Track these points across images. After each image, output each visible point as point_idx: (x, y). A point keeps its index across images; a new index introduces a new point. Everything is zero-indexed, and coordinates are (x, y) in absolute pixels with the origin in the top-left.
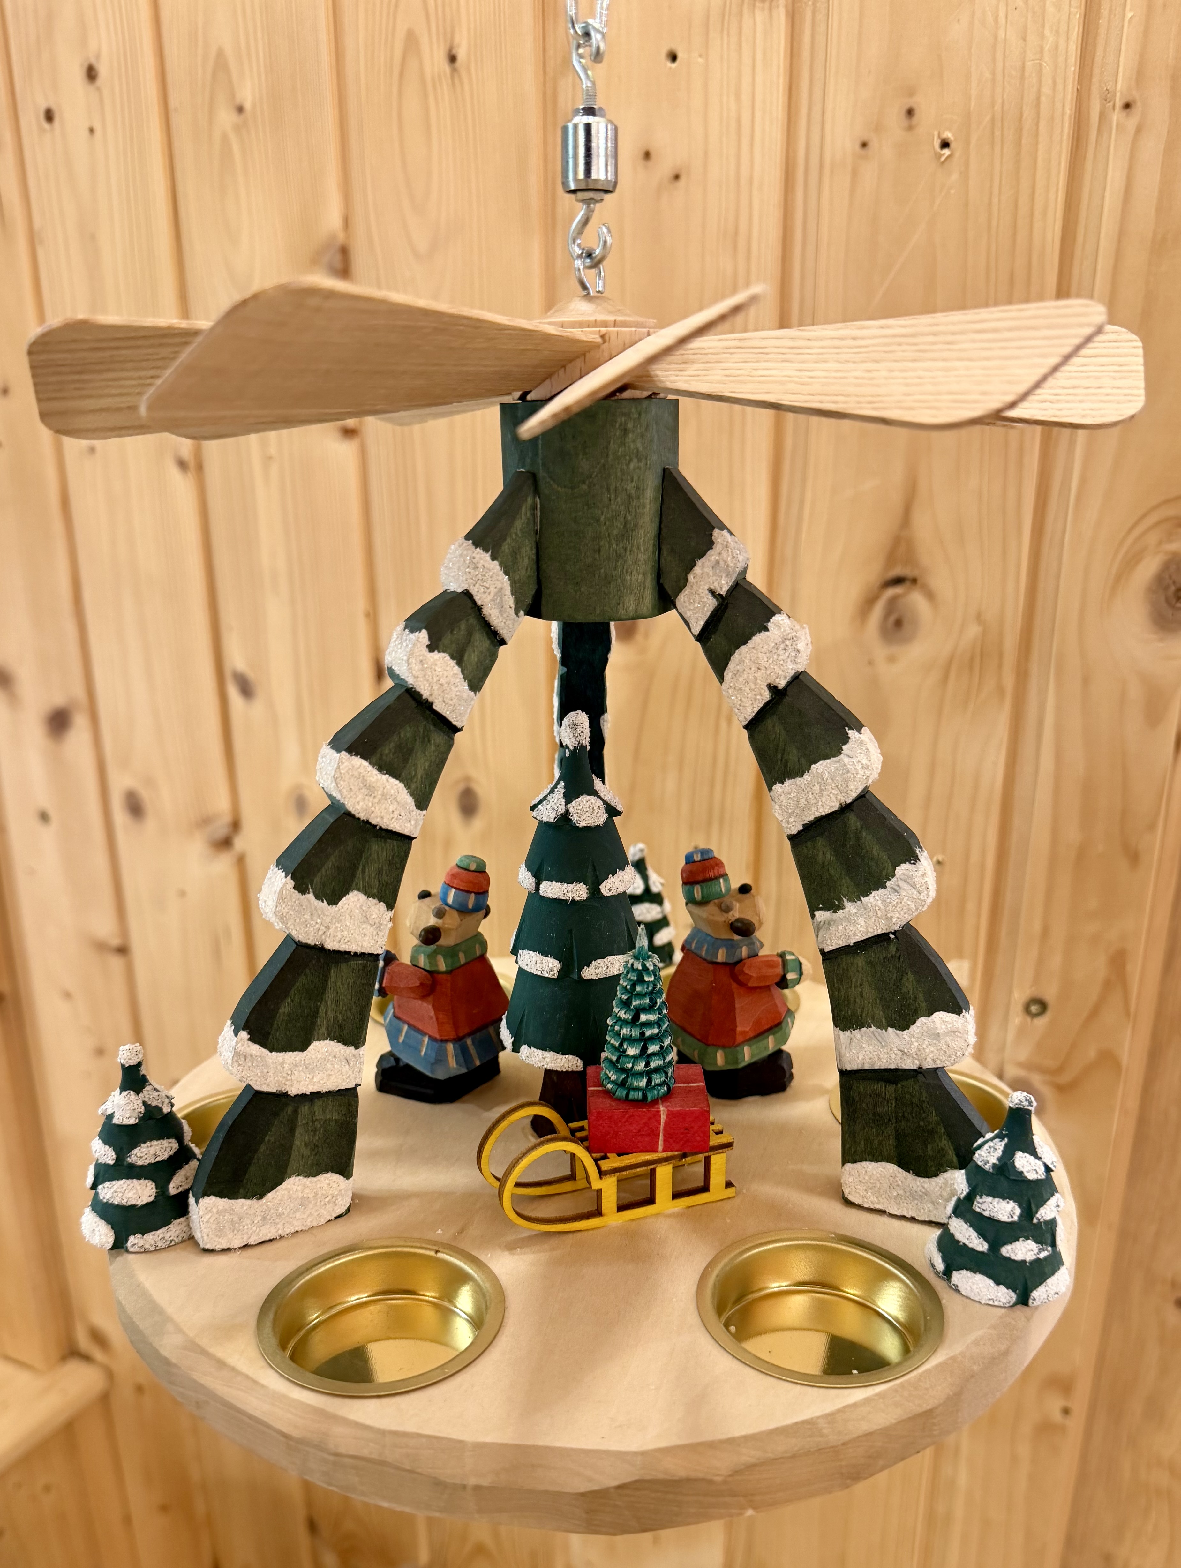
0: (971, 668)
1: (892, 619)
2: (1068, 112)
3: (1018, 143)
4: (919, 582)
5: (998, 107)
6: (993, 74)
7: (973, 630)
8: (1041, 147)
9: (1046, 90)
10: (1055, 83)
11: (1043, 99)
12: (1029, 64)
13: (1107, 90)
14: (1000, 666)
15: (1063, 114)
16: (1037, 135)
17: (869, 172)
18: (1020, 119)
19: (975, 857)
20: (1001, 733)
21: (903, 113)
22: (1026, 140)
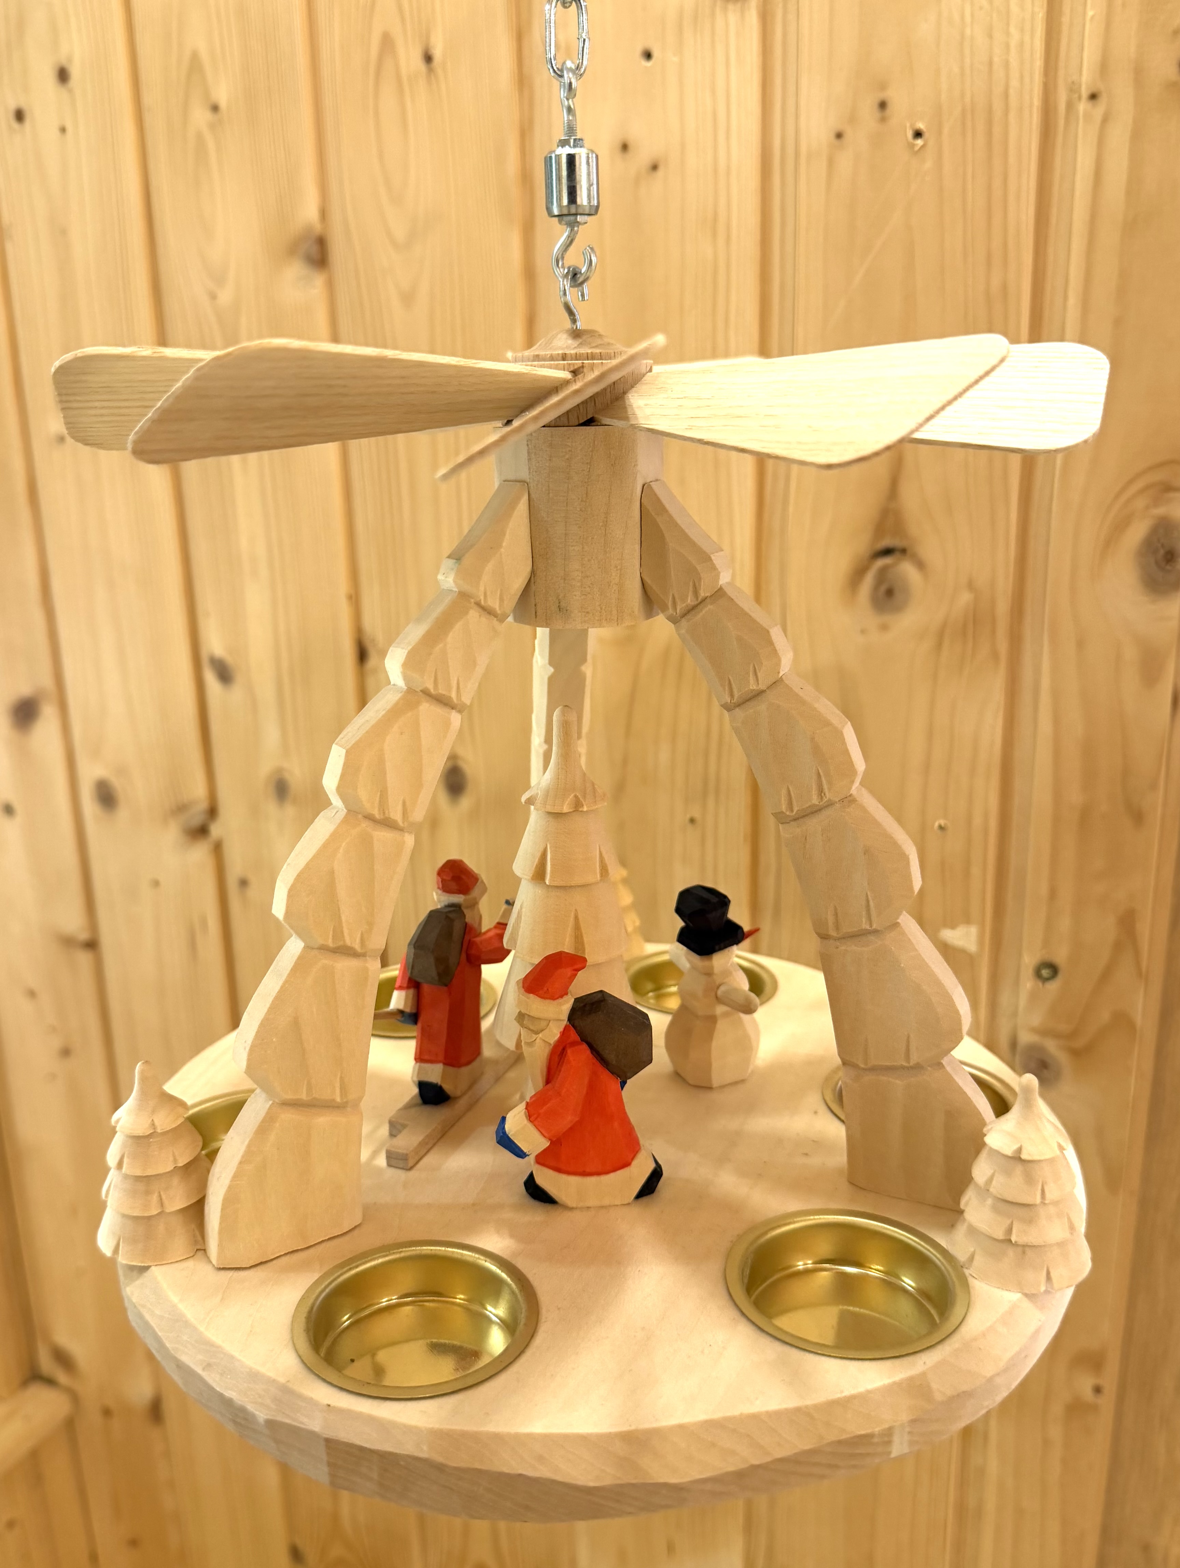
0: (965, 634)
1: (883, 588)
2: (1037, 102)
3: (989, 133)
4: (908, 552)
5: (968, 99)
7: (965, 598)
8: (1012, 136)
9: (1014, 83)
10: (1022, 77)
11: (1012, 92)
12: (996, 59)
13: (1073, 82)
14: (993, 632)
15: (1031, 105)
16: (1007, 125)
17: (845, 162)
18: (990, 111)
19: (977, 821)
20: (998, 696)
21: (876, 106)
22: (997, 130)
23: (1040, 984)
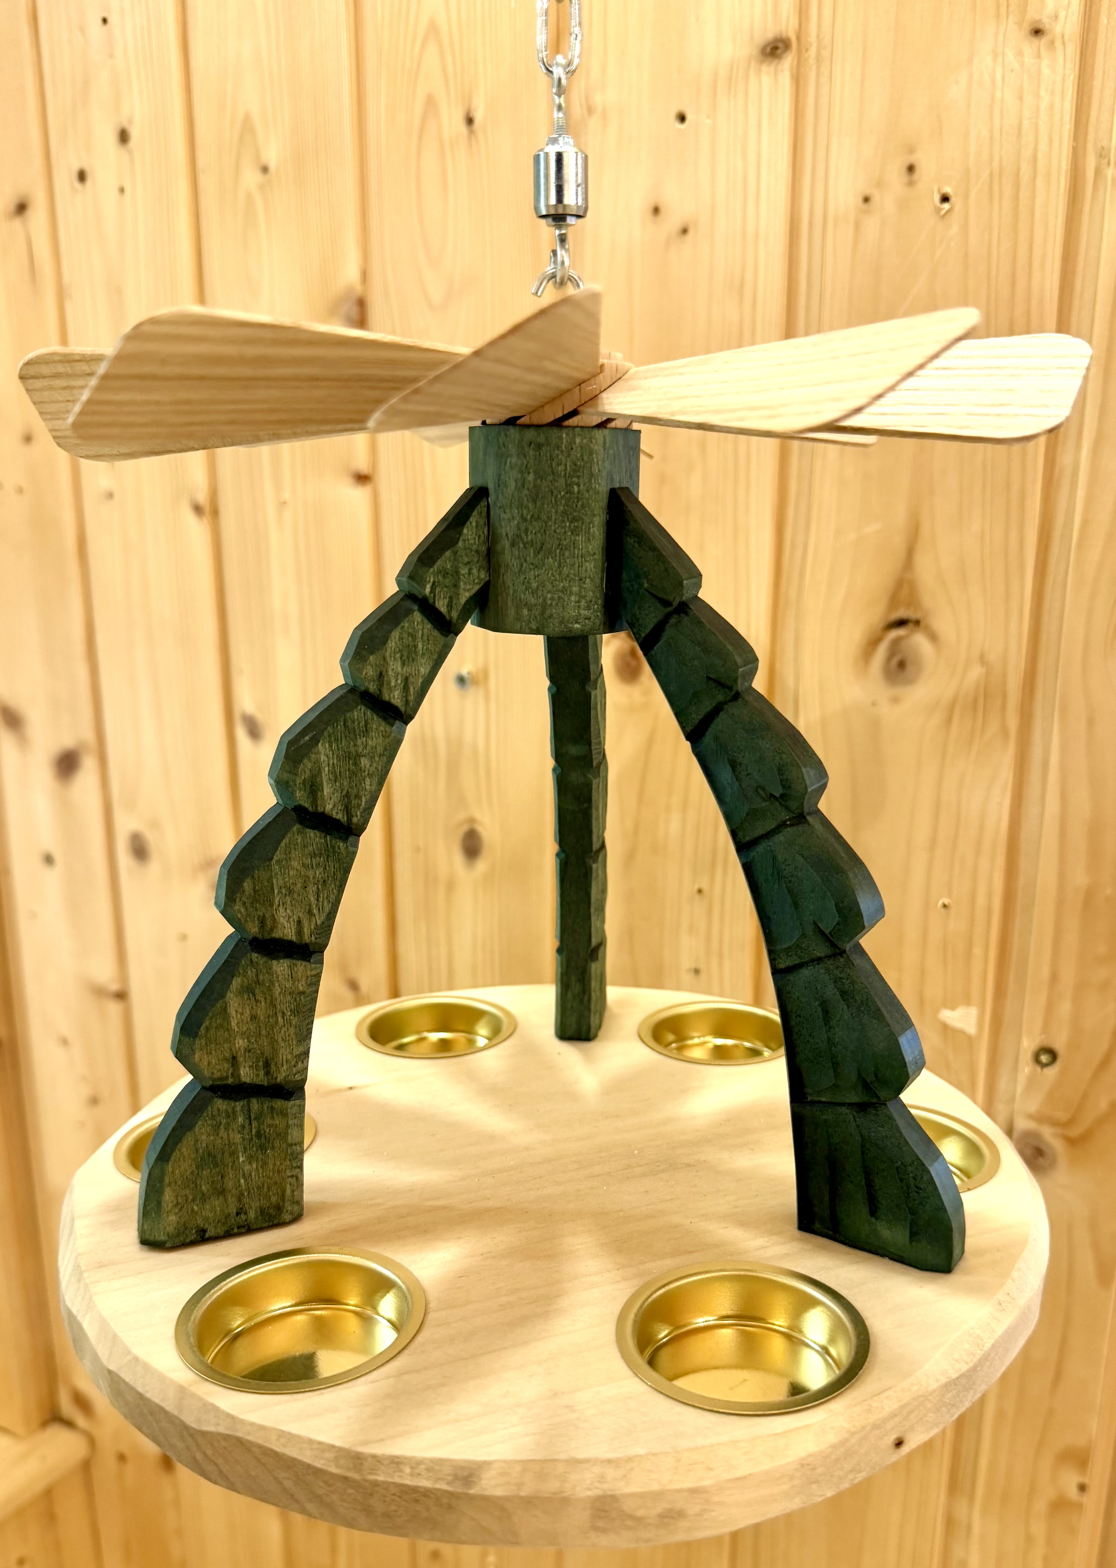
0: (975, 709)
1: (895, 661)
2: (1065, 167)
3: (1016, 198)
4: (921, 624)
5: (996, 163)
6: (991, 132)
7: (976, 672)
8: (1039, 201)
9: (1043, 147)
10: (1051, 140)
11: (1040, 156)
12: (1026, 123)
13: (1103, 148)
14: (1004, 706)
15: (1060, 171)
16: (1034, 190)
17: (872, 226)
18: (1017, 175)
19: (981, 901)
20: (1006, 774)
21: (904, 169)
22: (1024, 194)
23: (1039, 1069)
